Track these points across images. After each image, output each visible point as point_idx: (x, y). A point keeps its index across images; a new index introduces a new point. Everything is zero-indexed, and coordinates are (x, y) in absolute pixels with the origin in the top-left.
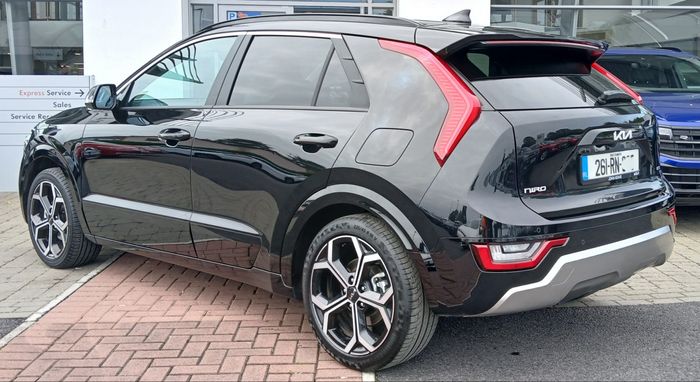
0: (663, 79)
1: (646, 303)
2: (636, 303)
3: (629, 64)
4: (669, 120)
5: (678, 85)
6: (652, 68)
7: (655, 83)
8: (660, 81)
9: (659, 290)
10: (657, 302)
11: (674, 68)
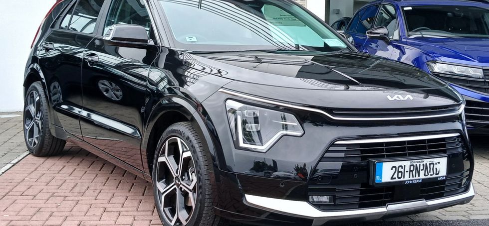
0: (474, 27)
1: (464, 218)
2: (455, 218)
3: (445, 13)
4: (480, 61)
5: (487, 32)
6: (464, 17)
7: (466, 30)
8: (471, 29)
9: (474, 208)
10: (472, 218)
11: (483, 17)
